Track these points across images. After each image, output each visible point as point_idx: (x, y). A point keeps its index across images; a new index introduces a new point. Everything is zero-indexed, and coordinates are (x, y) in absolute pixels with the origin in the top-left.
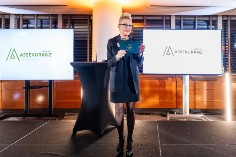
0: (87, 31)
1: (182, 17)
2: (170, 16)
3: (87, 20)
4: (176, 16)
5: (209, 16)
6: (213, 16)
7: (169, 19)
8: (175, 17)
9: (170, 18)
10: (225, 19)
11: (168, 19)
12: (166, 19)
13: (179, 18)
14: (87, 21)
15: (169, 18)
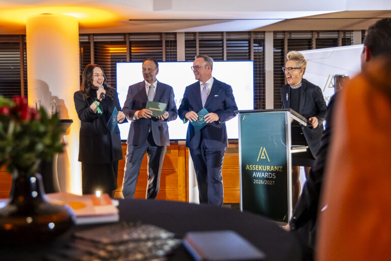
0: (19, 62)
1: (197, 35)
2: (175, 34)
3: (18, 43)
4: (187, 34)
5: (249, 33)
6: (256, 32)
7: (174, 39)
8: (184, 35)
9: (176, 38)
10: (280, 36)
11: (171, 39)
12: (168, 39)
13: (192, 38)
14: (19, 45)
15: (174, 36)
